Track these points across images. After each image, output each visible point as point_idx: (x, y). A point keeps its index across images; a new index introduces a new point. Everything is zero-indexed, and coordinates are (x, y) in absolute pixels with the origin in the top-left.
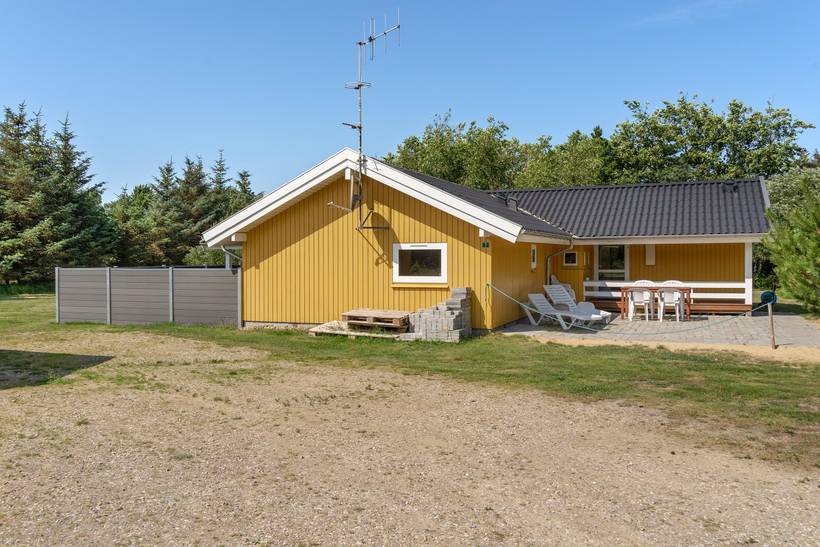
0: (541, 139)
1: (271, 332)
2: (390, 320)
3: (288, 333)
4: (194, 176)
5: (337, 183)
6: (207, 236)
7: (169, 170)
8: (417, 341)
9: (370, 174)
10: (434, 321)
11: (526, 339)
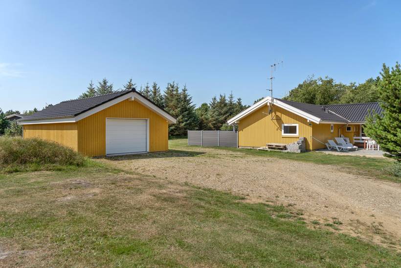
0: (351, 84)
1: (246, 149)
2: (280, 146)
3: (251, 149)
4: (223, 101)
5: (265, 106)
6: (228, 122)
7: (215, 99)
8: (288, 152)
9: (275, 104)
10: (293, 147)
11: (322, 153)
